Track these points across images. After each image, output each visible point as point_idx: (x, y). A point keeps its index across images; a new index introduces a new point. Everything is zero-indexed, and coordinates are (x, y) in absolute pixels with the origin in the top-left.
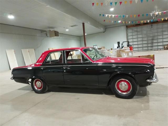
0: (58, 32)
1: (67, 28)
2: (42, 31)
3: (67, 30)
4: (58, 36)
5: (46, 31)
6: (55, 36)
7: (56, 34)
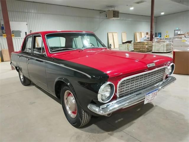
0: (118, 12)
1: (132, 6)
2: (101, 12)
3: (132, 8)
4: (118, 17)
5: (105, 11)
6: (114, 17)
7: (116, 14)
